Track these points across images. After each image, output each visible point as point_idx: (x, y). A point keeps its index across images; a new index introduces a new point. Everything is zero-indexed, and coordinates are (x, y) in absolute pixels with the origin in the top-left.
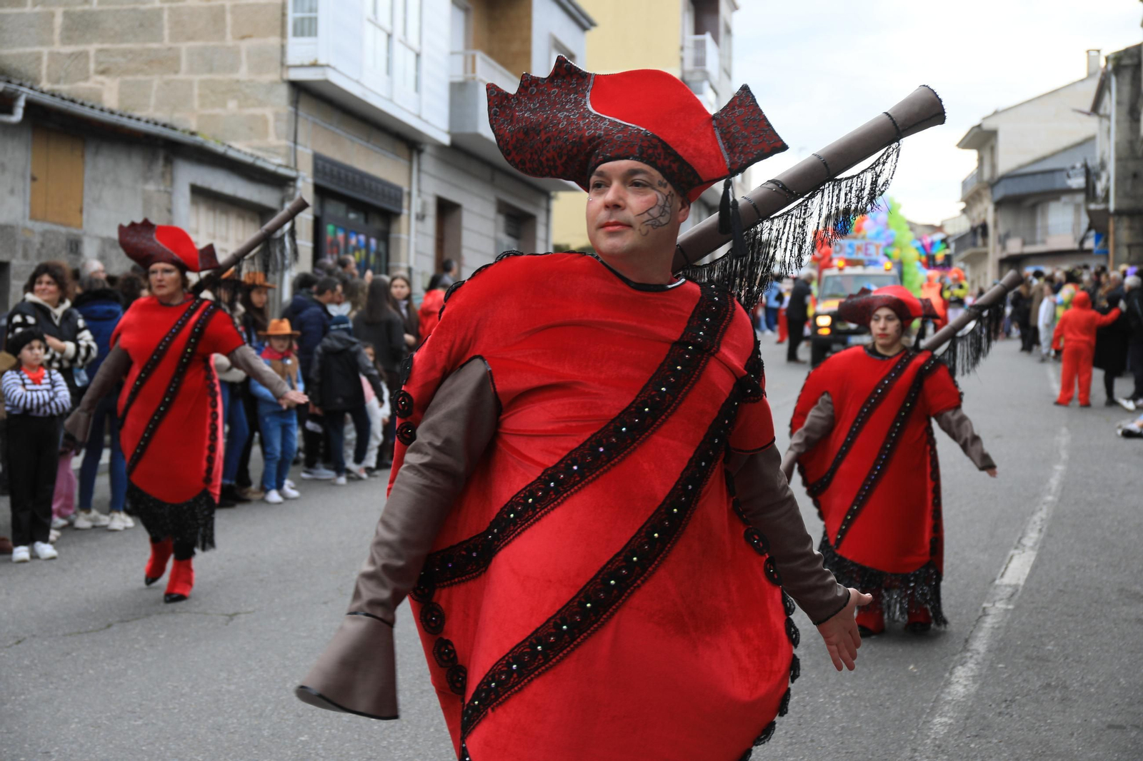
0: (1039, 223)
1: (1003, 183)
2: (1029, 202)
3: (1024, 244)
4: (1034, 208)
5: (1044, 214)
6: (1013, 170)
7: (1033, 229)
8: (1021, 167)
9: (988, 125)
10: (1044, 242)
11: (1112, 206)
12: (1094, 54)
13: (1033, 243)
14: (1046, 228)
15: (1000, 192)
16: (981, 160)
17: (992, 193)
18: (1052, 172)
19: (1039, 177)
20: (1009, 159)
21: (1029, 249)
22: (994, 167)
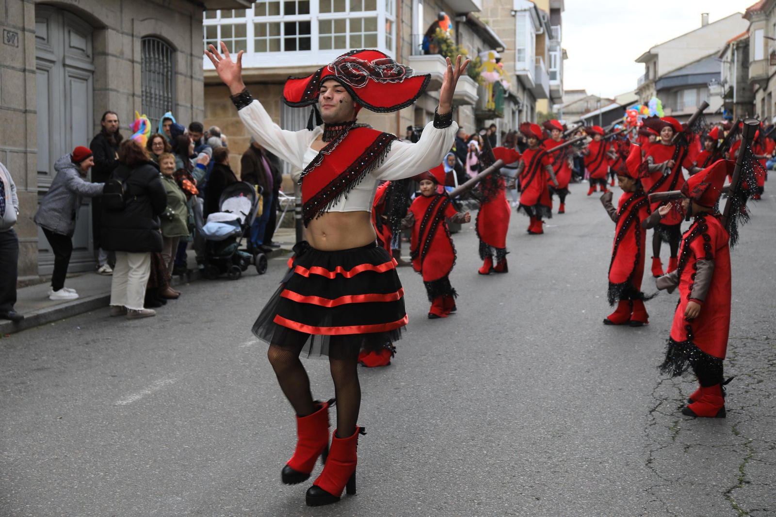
0: (679, 101)
1: (662, 81)
2: (675, 90)
3: (672, 111)
4: (676, 93)
5: (682, 96)
6: (666, 74)
7: (676, 103)
8: (670, 73)
9: (653, 52)
10: (682, 110)
11: (735, 100)
12: (705, 15)
13: (676, 111)
14: (682, 103)
15: (660, 85)
16: (648, 68)
17: (655, 85)
18: (687, 75)
19: (680, 78)
20: (664, 68)
21: (675, 114)
22: (655, 72)
